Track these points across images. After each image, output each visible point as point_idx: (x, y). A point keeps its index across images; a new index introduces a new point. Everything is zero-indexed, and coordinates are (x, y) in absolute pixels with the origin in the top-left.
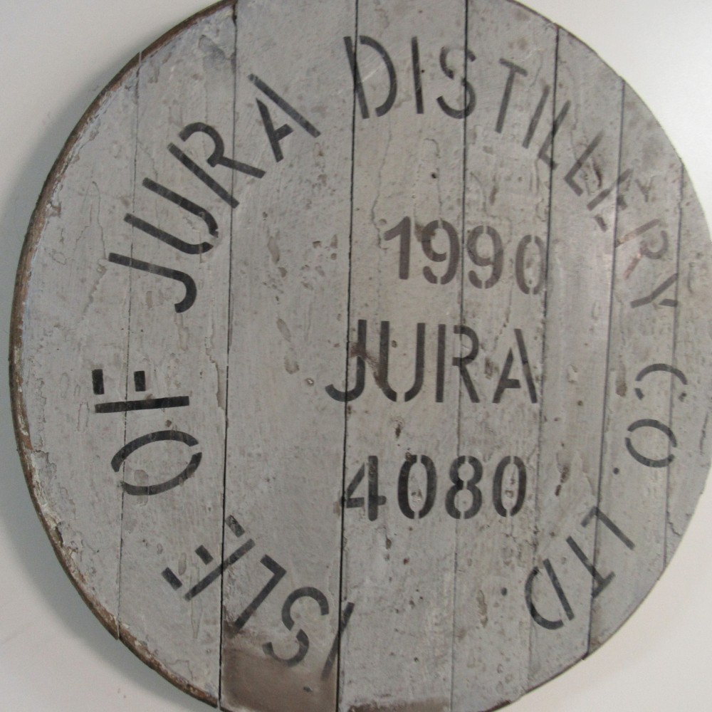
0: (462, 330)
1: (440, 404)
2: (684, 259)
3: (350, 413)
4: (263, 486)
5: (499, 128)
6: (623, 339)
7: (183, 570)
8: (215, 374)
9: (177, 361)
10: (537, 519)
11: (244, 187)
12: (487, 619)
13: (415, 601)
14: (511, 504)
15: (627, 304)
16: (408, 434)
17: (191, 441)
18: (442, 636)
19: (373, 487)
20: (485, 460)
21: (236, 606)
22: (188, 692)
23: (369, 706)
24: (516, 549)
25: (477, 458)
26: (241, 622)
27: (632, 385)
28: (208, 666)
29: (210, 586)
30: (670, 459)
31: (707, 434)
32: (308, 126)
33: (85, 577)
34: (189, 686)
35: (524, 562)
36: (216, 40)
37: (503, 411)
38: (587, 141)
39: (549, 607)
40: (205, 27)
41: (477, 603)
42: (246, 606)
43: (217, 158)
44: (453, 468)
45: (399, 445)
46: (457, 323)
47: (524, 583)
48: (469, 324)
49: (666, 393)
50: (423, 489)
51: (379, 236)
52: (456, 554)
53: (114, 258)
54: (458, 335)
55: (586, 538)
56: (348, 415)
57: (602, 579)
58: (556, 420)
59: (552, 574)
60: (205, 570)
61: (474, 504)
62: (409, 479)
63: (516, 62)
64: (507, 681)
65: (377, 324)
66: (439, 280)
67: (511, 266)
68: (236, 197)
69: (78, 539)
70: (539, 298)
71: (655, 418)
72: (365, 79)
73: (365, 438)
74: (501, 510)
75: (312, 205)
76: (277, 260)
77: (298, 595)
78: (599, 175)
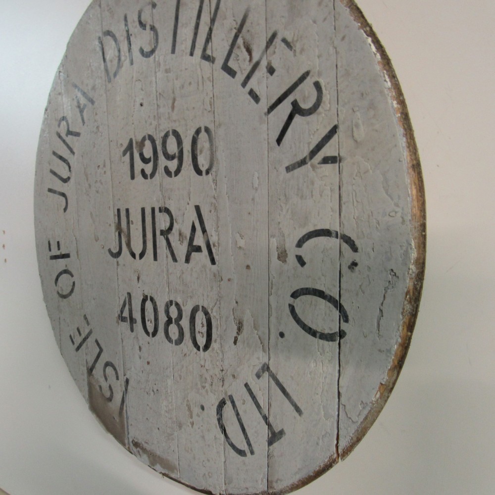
0: (164, 210)
1: (156, 262)
2: (344, 105)
3: (118, 265)
4: (93, 302)
5: (173, 51)
6: (281, 206)
7: (74, 337)
8: (75, 242)
9: (66, 236)
10: (222, 360)
11: (76, 144)
12: (193, 423)
13: (155, 391)
14: (203, 342)
15: (282, 170)
16: (142, 281)
17: (72, 275)
18: (170, 421)
19: (131, 312)
20: (183, 305)
23: (139, 444)
24: (209, 379)
25: (178, 302)
26: (91, 370)
27: (292, 252)
31: (385, 314)
35: (215, 391)
36: (63, 71)
37: (192, 270)
39: (235, 435)
41: (187, 408)
42: (92, 362)
43: (68, 132)
44: (166, 308)
45: (139, 288)
46: (161, 205)
47: (215, 407)
48: (167, 205)
49: (332, 261)
50: (153, 318)
51: (120, 155)
52: (173, 369)
53: (49, 190)
54: (162, 214)
55: (260, 389)
56: (118, 267)
58: (229, 280)
61: (179, 336)
62: (146, 310)
64: (209, 476)
65: (124, 210)
66: (149, 176)
67: (188, 157)
68: (74, 150)
70: (211, 178)
72: (107, 58)
73: (125, 281)
74: (196, 345)
75: (96, 145)
76: (87, 180)
77: (107, 364)
78: (249, 51)
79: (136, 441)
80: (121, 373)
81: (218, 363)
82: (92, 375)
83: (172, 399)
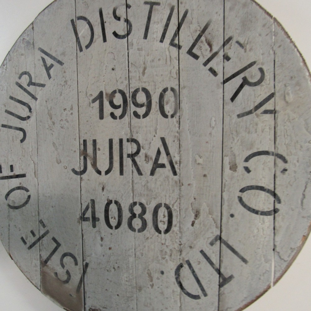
0: (131, 140)
1: (122, 176)
2: (279, 82)
3: (82, 180)
4: (51, 209)
5: (146, 37)
6: (233, 138)
7: (27, 239)
8: (33, 165)
9: (22, 161)
10: (181, 238)
12: (153, 285)
13: (116, 268)
14: (164, 228)
15: (235, 116)
16: (107, 190)
17: (27, 190)
18: (130, 287)
19: (93, 213)
20: (147, 204)
21: (44, 256)
23: (97, 310)
24: (169, 252)
25: (142, 203)
27: (241, 165)
28: (36, 276)
29: (35, 246)
31: (306, 197)
35: (174, 259)
36: (28, 39)
37: (156, 180)
38: (200, 28)
39: (191, 286)
40: (24, 35)
41: (147, 275)
42: (48, 256)
44: (130, 208)
45: (104, 195)
46: (129, 137)
47: (174, 270)
48: (135, 137)
49: (270, 169)
50: (116, 216)
51: (89, 102)
52: (135, 249)
53: (3, 126)
54: (129, 143)
55: (213, 253)
56: (81, 181)
57: (225, 278)
58: (189, 185)
61: (142, 226)
62: (109, 211)
63: (153, 1)
65: (91, 141)
66: (118, 117)
67: (156, 105)
68: (36, 97)
70: (175, 120)
71: (260, 184)
72: (80, 35)
73: (89, 191)
74: (158, 230)
75: (62, 94)
76: (51, 119)
77: (65, 255)
78: (210, 45)
79: (93, 308)
80: (80, 260)
81: (177, 240)
82: (47, 266)
83: (133, 271)
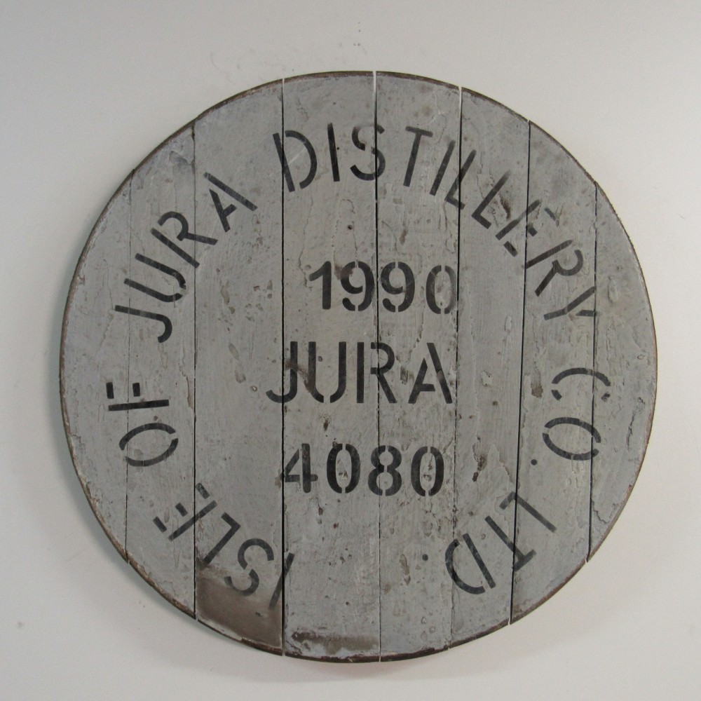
0: (379, 346)
1: (361, 404)
4: (222, 463)
7: (167, 520)
11: (203, 253)
12: (410, 579)
13: (345, 558)
17: (171, 431)
20: (403, 449)
21: (205, 549)
22: (175, 605)
23: (308, 634)
26: (208, 559)
27: (548, 387)
29: (186, 532)
30: (593, 453)
32: (248, 204)
33: (105, 519)
34: (174, 600)
36: (181, 153)
40: (173, 146)
42: (212, 548)
43: (184, 234)
46: (374, 340)
48: (384, 341)
50: (349, 470)
53: (118, 309)
54: (375, 350)
55: (505, 519)
57: (523, 555)
59: (472, 547)
60: (182, 521)
63: (420, 127)
64: (431, 632)
68: (197, 260)
69: (99, 493)
70: (451, 317)
72: (290, 163)
